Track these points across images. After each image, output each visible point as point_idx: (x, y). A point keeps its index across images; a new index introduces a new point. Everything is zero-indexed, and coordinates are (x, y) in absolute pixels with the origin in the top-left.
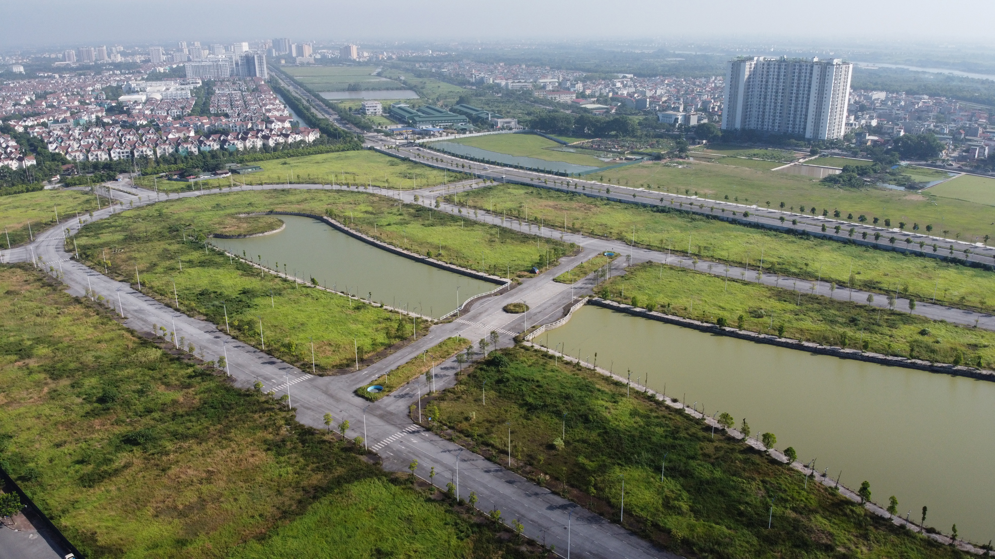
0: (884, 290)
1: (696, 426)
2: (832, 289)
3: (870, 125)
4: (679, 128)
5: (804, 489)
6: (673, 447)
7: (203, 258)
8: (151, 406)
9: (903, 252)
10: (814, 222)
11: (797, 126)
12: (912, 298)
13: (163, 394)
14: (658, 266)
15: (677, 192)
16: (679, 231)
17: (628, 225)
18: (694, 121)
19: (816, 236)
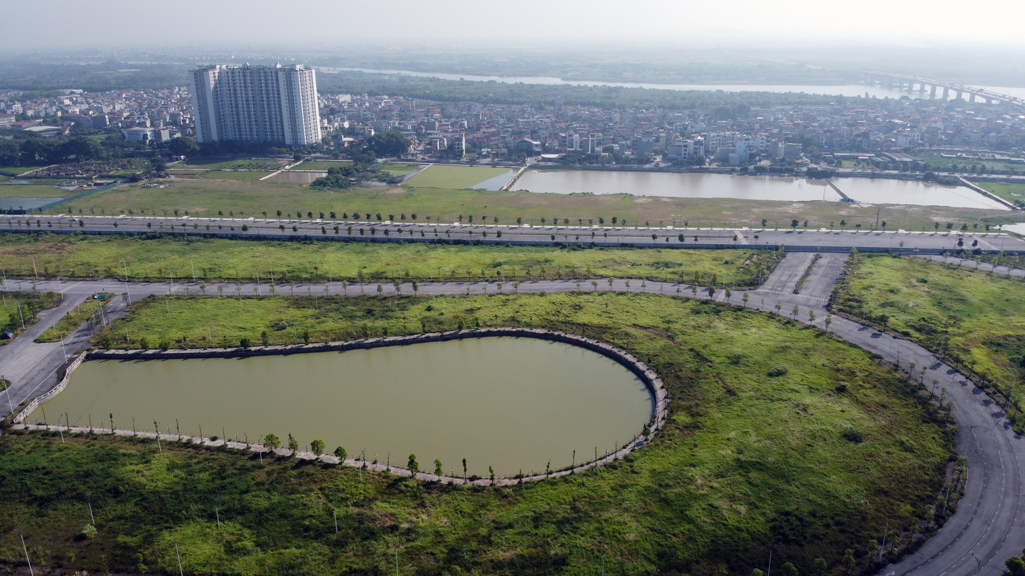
0: (389, 279)
1: (243, 457)
2: (345, 286)
3: (344, 128)
4: (150, 145)
5: (360, 482)
6: (223, 487)
9: (398, 241)
10: (314, 226)
11: (275, 133)
12: (414, 281)
14: (163, 299)
15: (165, 215)
16: (177, 257)
17: (116, 259)
18: (165, 136)
19: (319, 239)
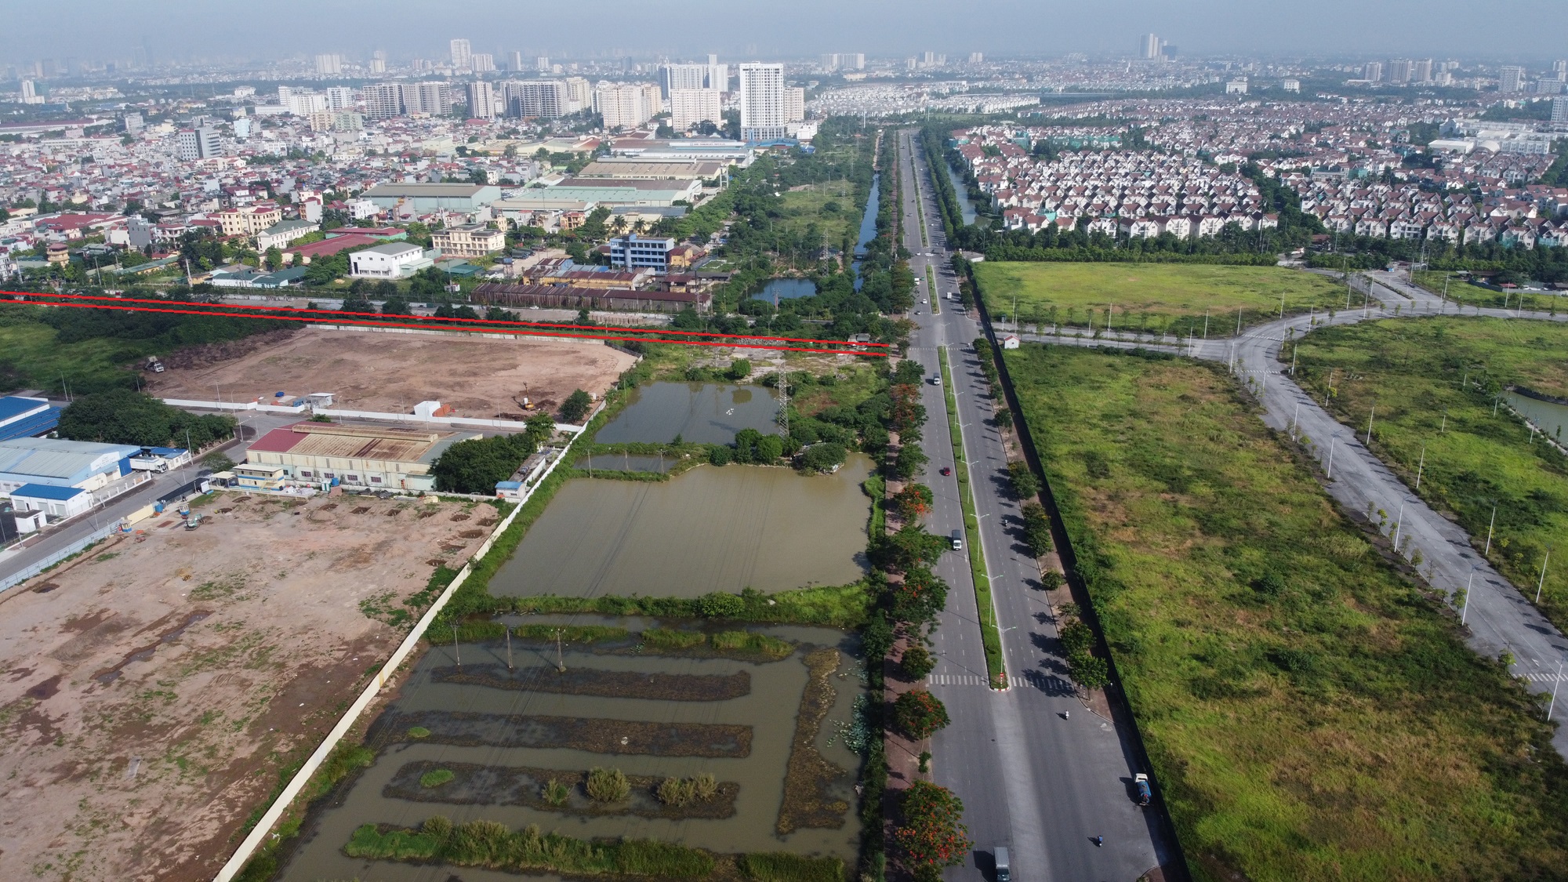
7: (1485, 421)
8: (1326, 621)
13: (1348, 611)
